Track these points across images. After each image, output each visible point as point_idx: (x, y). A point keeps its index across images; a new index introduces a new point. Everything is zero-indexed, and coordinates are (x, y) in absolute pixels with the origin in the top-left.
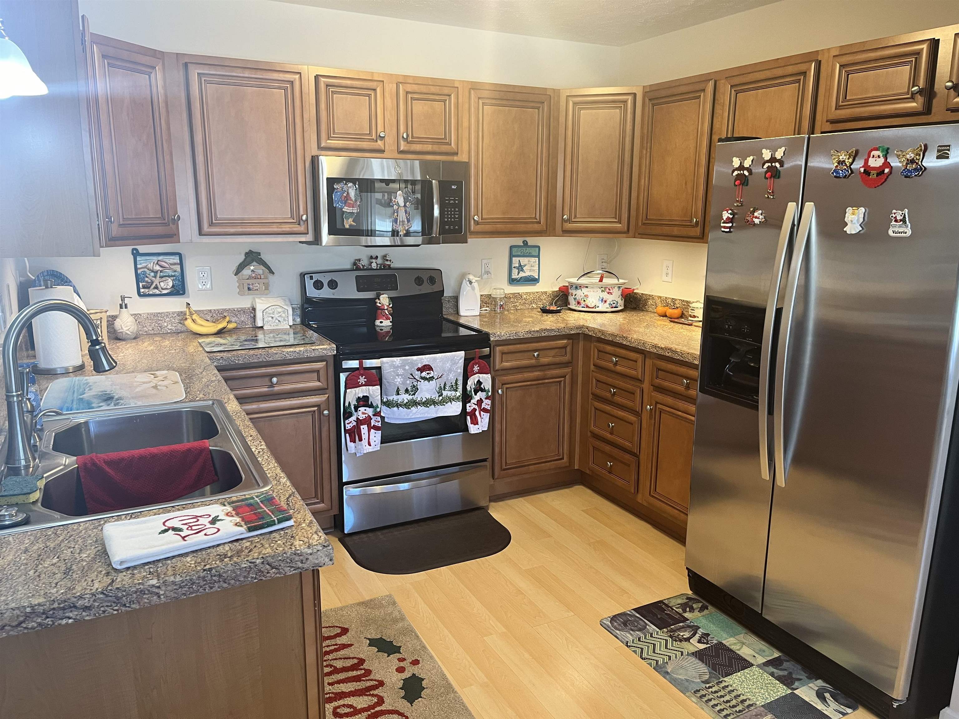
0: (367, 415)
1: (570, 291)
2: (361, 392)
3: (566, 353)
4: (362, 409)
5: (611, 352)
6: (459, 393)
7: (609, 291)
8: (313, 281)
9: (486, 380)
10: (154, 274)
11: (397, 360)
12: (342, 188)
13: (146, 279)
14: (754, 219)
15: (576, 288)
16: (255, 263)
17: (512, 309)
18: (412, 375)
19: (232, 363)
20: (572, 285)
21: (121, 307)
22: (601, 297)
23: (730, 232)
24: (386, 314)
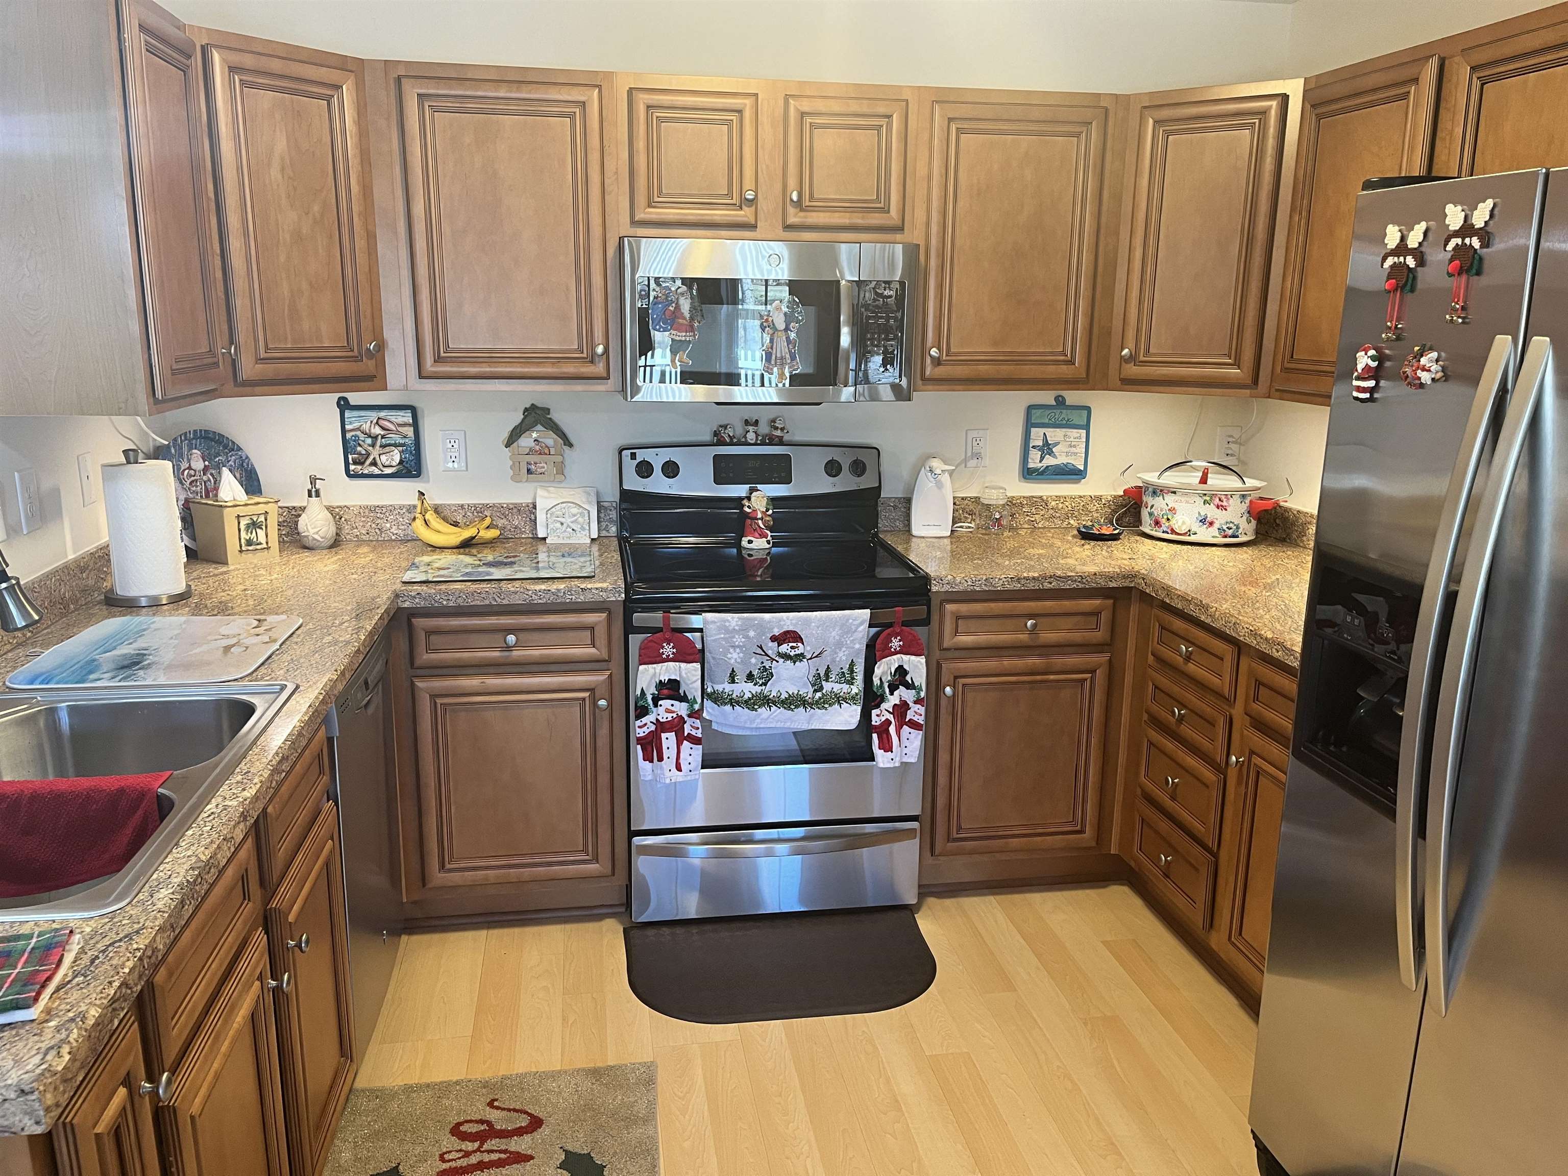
0: (675, 716)
1: (1145, 499)
2: (666, 671)
3: (1097, 627)
4: (666, 703)
5: (1182, 633)
6: (857, 688)
7: (1220, 503)
8: (635, 462)
9: (916, 666)
10: (372, 441)
11: (733, 619)
12: (667, 297)
13: (359, 449)
14: (1419, 371)
15: (1154, 493)
16: (539, 427)
17: (1026, 526)
18: (761, 648)
19: (436, 605)
20: (1148, 484)
21: (310, 496)
22: (1203, 514)
23: (1371, 400)
24: (759, 526)
